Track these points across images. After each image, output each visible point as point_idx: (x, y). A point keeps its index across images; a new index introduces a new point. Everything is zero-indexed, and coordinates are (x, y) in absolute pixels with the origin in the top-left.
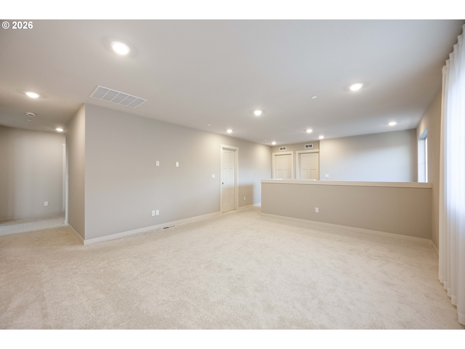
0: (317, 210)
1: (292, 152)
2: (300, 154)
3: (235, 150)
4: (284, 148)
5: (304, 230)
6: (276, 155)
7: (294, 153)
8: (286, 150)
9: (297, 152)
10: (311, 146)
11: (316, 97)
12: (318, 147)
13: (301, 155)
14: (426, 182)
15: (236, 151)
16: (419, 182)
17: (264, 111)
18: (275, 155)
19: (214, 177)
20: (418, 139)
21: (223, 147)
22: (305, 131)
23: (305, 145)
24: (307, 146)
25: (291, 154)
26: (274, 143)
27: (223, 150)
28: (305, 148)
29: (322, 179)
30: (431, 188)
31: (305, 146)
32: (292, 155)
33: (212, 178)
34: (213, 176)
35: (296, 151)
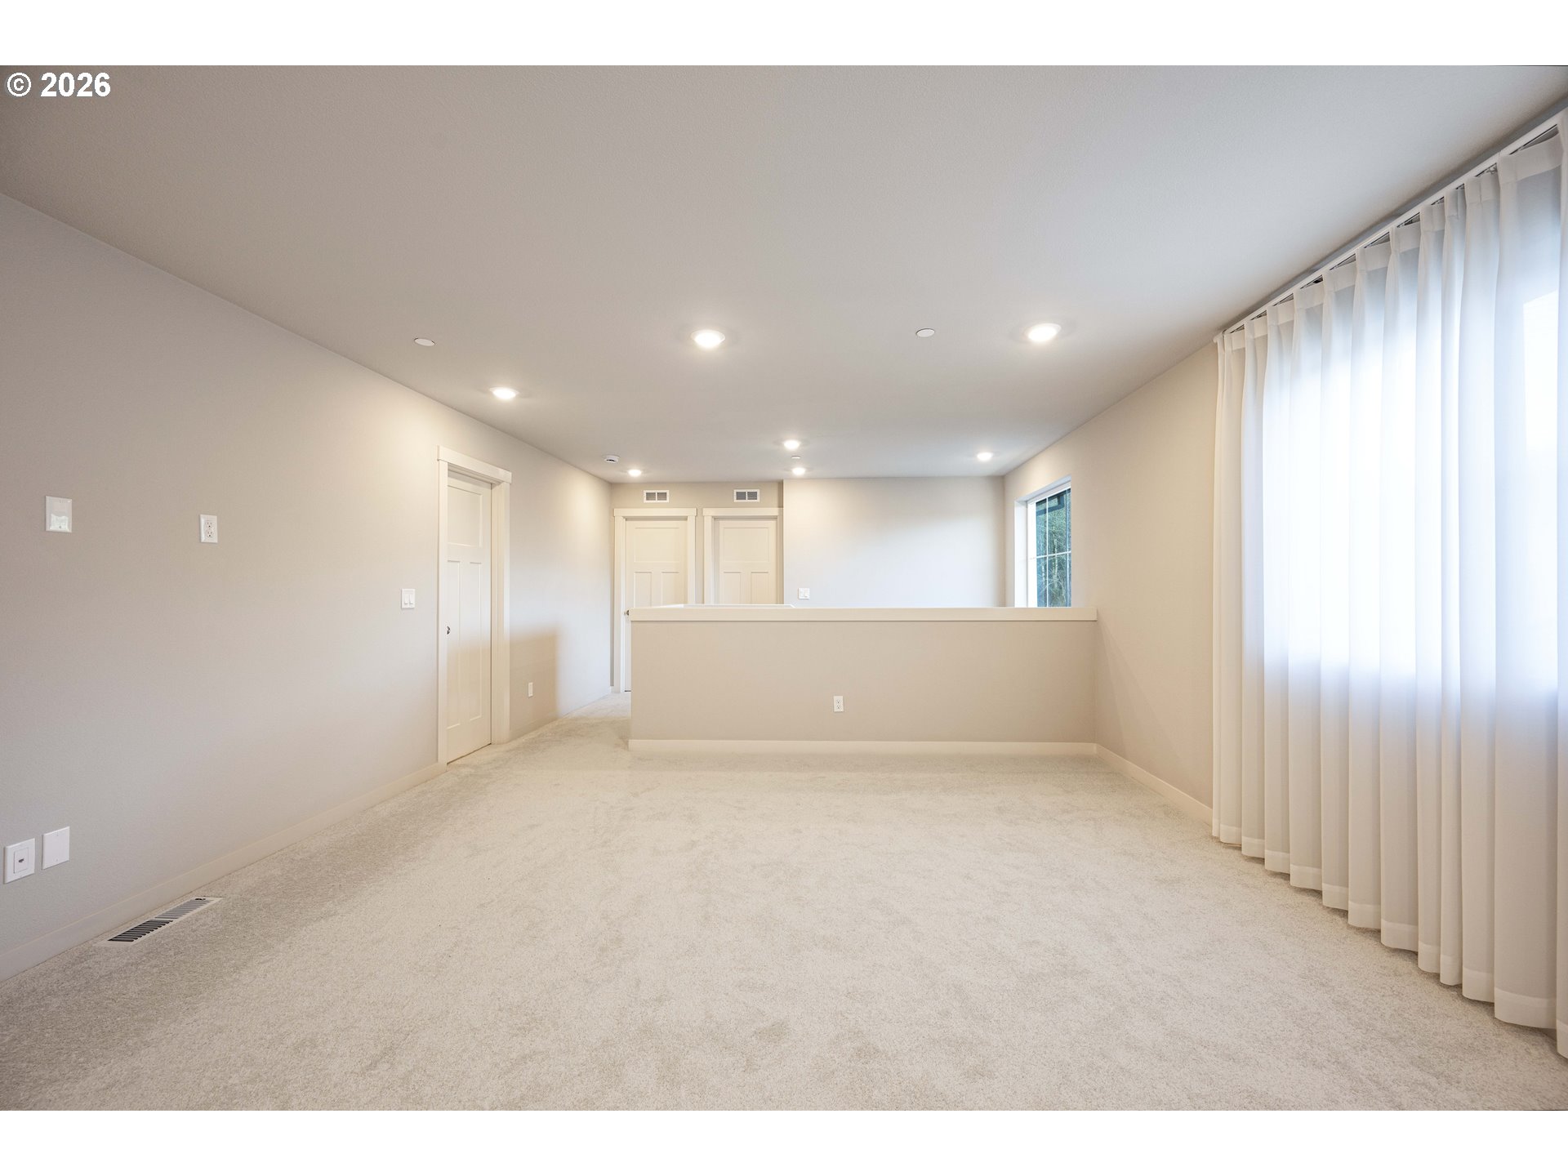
0: (838, 704)
1: (691, 512)
2: (715, 518)
3: (492, 484)
4: (663, 496)
5: (824, 777)
6: (627, 519)
7: (699, 515)
8: (668, 501)
9: (709, 512)
10: (753, 496)
11: (930, 333)
12: (775, 501)
13: (721, 522)
14: (1030, 606)
15: (497, 488)
16: (1016, 606)
17: (732, 337)
18: (624, 517)
19: (413, 601)
20: (1016, 503)
21: (450, 465)
22: (779, 442)
23: (735, 491)
24: (741, 496)
25: (685, 519)
26: (635, 473)
27: (449, 476)
28: (735, 501)
29: (791, 604)
30: (1095, 621)
31: (735, 494)
32: (691, 521)
33: (404, 606)
34: (409, 597)
35: (704, 509)
